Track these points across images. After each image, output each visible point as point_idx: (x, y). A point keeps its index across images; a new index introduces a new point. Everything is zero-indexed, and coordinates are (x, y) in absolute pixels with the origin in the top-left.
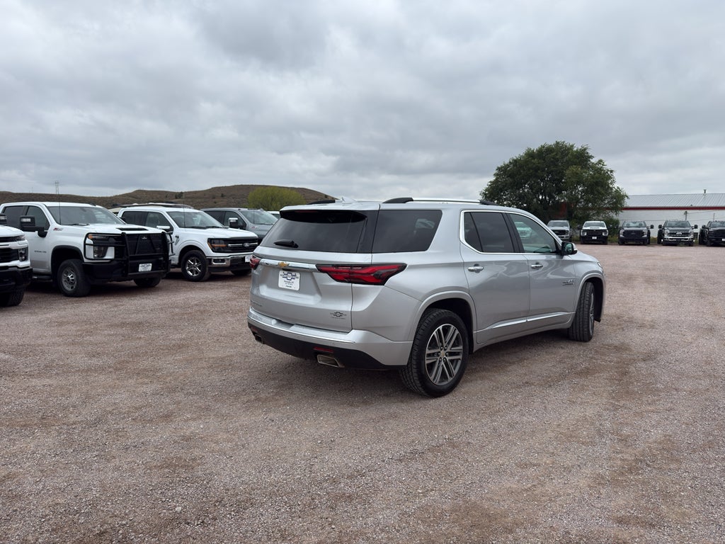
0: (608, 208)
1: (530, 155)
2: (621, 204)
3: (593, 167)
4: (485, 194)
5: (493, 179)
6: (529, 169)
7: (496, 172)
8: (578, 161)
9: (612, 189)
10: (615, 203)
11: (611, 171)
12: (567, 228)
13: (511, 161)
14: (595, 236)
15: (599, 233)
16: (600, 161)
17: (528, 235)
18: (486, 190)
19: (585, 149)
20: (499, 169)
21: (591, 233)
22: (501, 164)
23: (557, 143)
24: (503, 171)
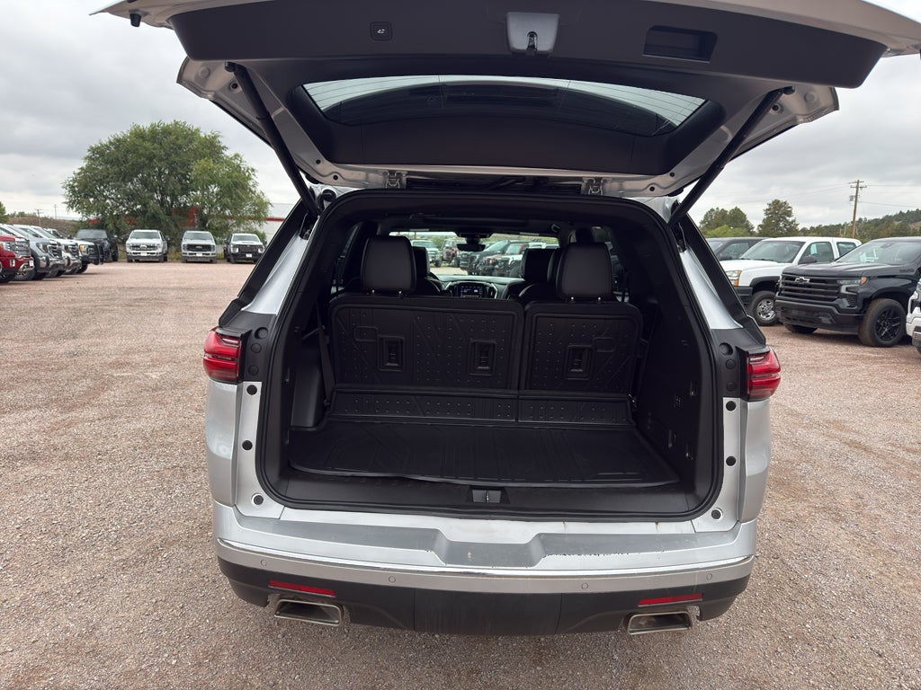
0: (250, 218)
1: (139, 135)
2: (264, 213)
3: (228, 163)
4: (72, 187)
5: (84, 164)
6: (140, 156)
7: (88, 154)
8: (208, 151)
9: (254, 193)
10: (258, 212)
11: (253, 170)
12: (211, 243)
13: (112, 139)
14: (248, 253)
15: (255, 250)
16: (237, 156)
17: (160, 250)
18: (74, 181)
19: (215, 137)
20: (93, 150)
21: (244, 249)
22: (95, 143)
23: (176, 123)
24: (98, 154)
